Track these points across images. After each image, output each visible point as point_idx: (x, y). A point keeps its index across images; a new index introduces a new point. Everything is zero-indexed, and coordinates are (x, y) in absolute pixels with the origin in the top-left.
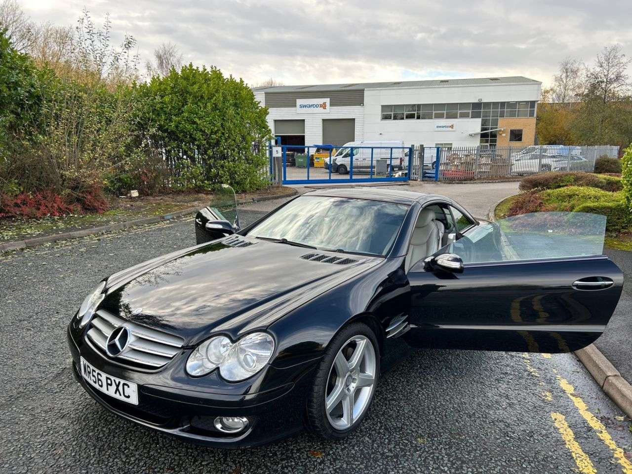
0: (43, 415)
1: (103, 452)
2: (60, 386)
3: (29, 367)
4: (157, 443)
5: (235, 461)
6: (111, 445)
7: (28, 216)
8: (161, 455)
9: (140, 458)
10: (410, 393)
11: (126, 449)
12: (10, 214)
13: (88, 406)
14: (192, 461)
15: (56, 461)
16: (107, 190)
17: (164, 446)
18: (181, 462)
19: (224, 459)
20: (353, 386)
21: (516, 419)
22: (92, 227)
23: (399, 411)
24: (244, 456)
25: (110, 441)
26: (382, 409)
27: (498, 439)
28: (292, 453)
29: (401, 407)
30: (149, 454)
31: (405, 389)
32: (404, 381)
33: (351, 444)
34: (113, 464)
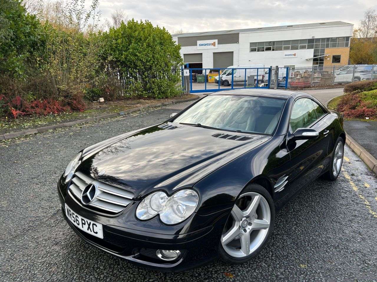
0: (44, 243)
1: (83, 271)
2: (56, 222)
3: (36, 209)
4: (119, 265)
5: (172, 279)
6: (88, 265)
7: (40, 114)
8: (122, 273)
9: (107, 275)
10: (289, 230)
11: (98, 268)
12: (29, 113)
13: (73, 237)
14: (143, 278)
15: (51, 276)
16: (85, 97)
17: (123, 266)
18: (135, 279)
19: (164, 277)
20: (249, 228)
21: (369, 250)
22: (77, 120)
23: (283, 243)
25: (87, 262)
26: (271, 241)
27: (359, 265)
28: (212, 274)
29: (285, 240)
30: (113, 272)
31: (285, 227)
32: (284, 221)
33: (253, 268)
34: (89, 280)
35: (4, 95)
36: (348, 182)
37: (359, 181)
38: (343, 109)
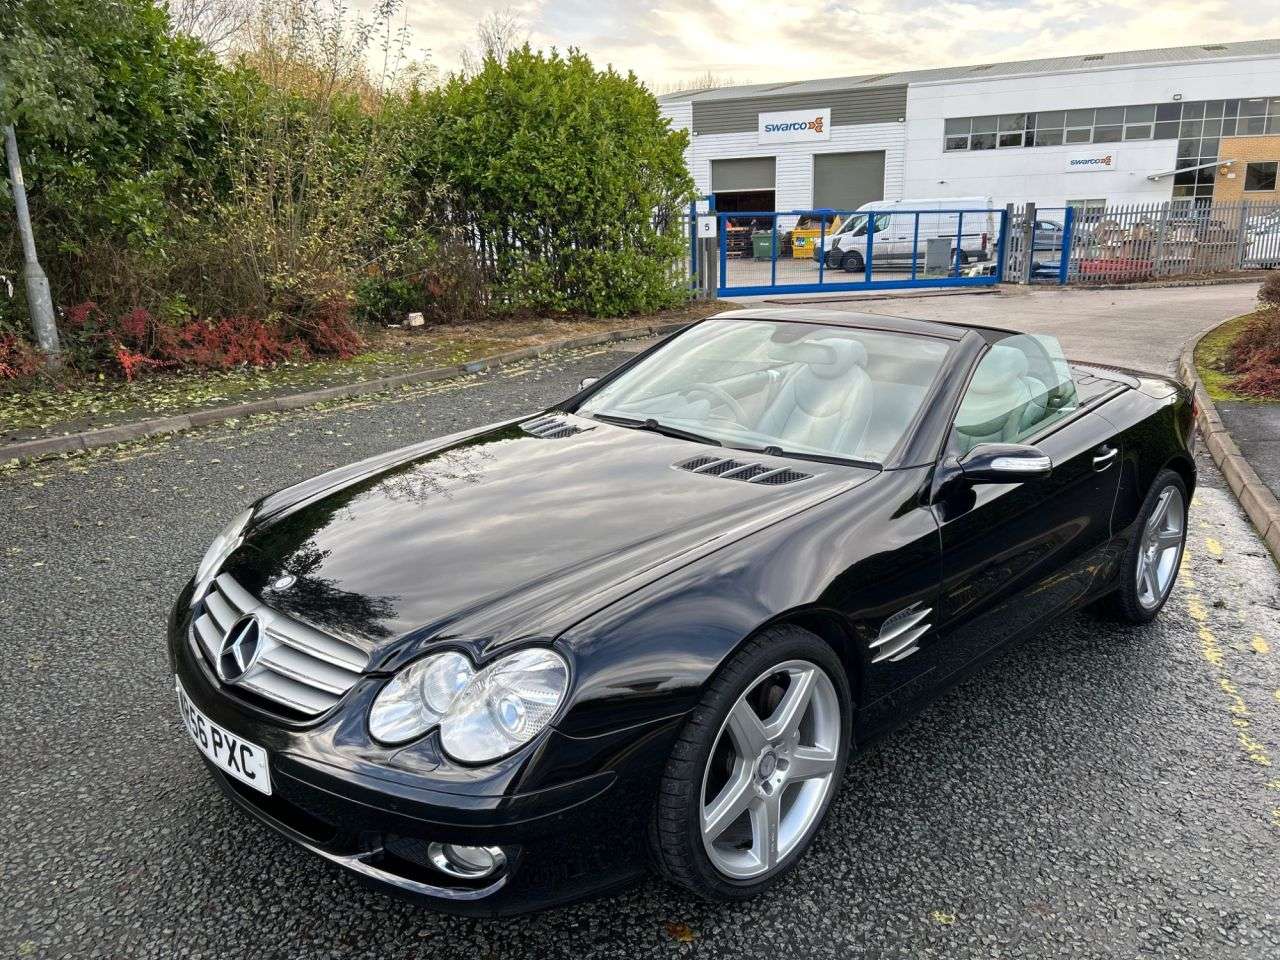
1: (219, 888)
5: (493, 933)
6: (239, 872)
7: (207, 365)
8: (337, 904)
9: (290, 909)
10: (932, 790)
11: (266, 883)
12: (173, 362)
14: (399, 925)
18: (373, 927)
19: (468, 926)
20: (778, 778)
21: (1196, 878)
22: (321, 388)
23: (897, 833)
24: (513, 924)
25: (239, 861)
26: (856, 826)
27: (1141, 929)
28: (625, 925)
29: (905, 825)
30: (310, 900)
31: (920, 779)
32: (920, 759)
33: (768, 914)
34: (232, 918)
35: (93, 305)
36: (1193, 630)
37: (1236, 627)
38: (1249, 363)
